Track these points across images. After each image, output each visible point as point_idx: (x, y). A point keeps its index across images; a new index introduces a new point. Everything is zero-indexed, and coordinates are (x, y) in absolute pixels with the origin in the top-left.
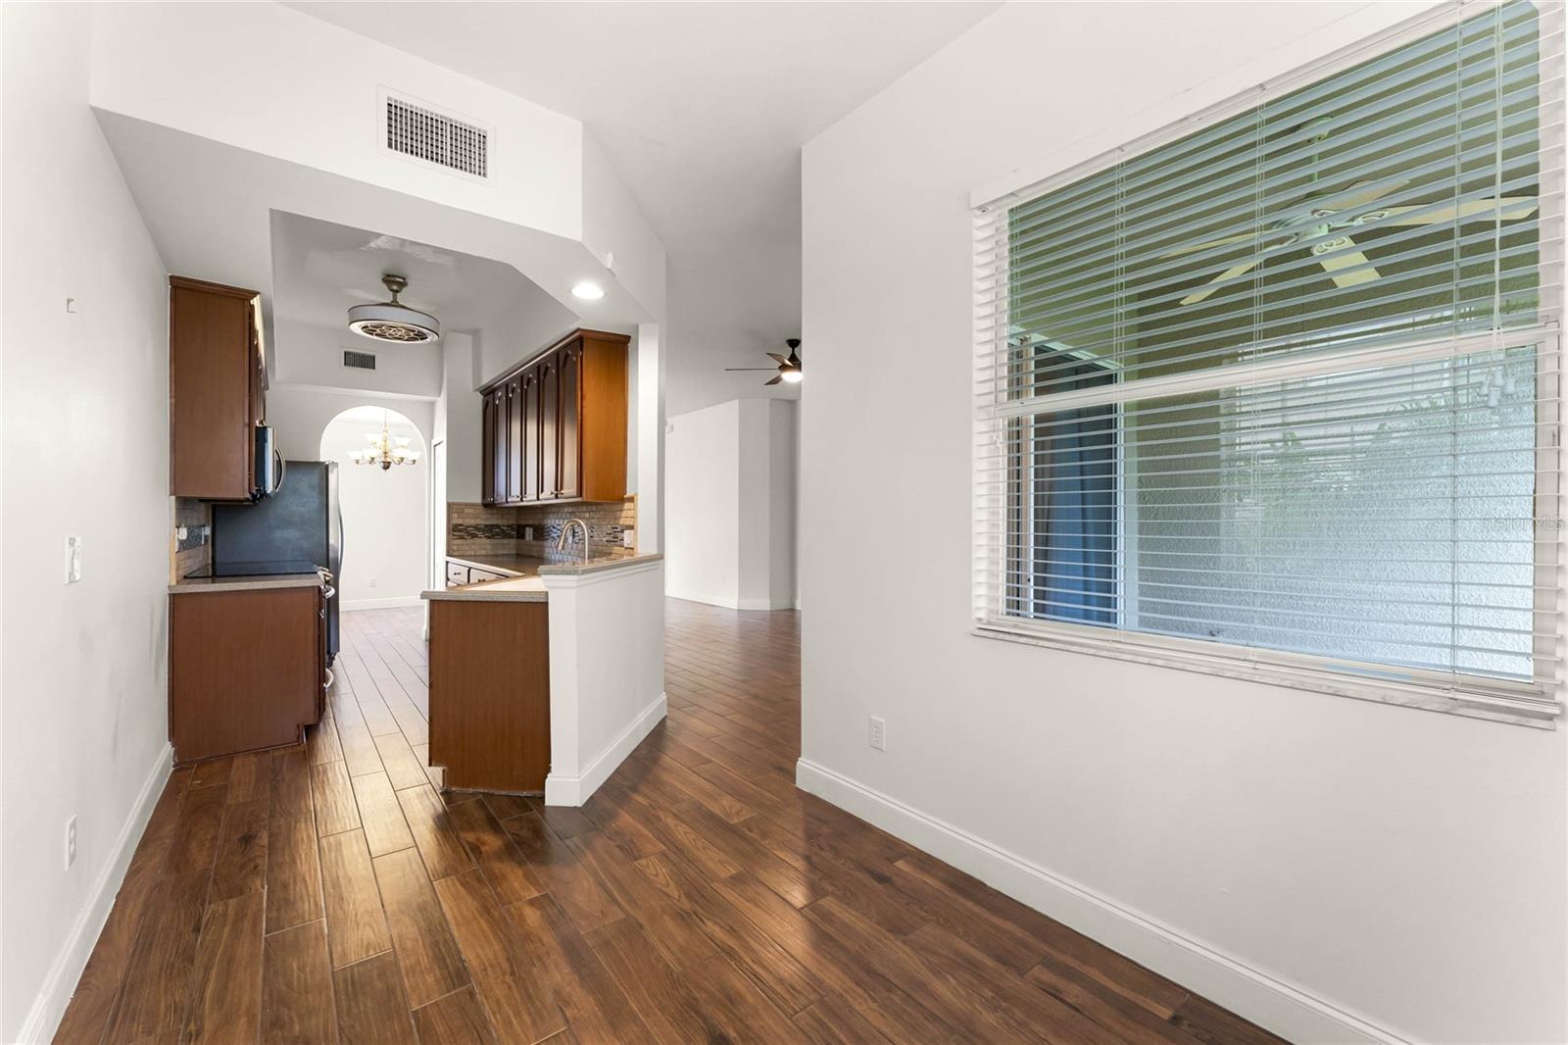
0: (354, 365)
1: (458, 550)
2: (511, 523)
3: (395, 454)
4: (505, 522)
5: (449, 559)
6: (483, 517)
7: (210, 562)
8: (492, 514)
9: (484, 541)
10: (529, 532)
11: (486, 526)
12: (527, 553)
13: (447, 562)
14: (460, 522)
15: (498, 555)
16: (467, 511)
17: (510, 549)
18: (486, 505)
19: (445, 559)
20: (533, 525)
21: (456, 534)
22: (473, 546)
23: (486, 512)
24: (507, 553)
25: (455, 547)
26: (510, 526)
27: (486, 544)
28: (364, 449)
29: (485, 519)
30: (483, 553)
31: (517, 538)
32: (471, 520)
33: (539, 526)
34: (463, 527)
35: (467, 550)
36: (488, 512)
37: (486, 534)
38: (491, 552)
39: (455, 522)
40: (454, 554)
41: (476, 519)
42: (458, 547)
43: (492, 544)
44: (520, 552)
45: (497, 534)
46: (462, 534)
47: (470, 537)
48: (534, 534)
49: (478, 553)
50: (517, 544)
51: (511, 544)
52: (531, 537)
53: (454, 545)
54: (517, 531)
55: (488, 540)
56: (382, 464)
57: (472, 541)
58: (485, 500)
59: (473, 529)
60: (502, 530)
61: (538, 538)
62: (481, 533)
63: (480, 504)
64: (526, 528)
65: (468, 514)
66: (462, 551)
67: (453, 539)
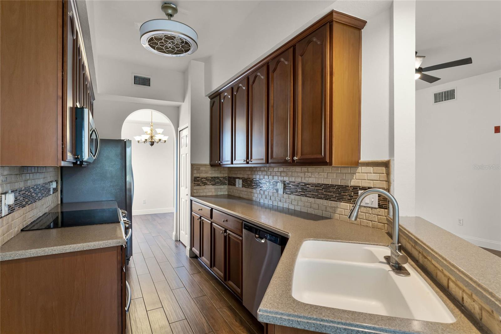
0: (140, 84)
1: (197, 193)
2: (225, 176)
3: (157, 138)
4: (222, 175)
5: (193, 198)
6: (210, 172)
7: (60, 203)
8: (215, 170)
9: (211, 187)
10: (239, 183)
11: (211, 177)
12: (237, 195)
13: (191, 201)
14: (198, 175)
15: (218, 195)
16: (201, 169)
17: (225, 191)
18: (212, 165)
19: (190, 198)
20: (243, 179)
21: (196, 182)
22: (205, 190)
23: (212, 169)
24: (223, 194)
25: (195, 191)
26: (227, 178)
27: (212, 189)
28: (142, 135)
29: (211, 174)
30: (210, 194)
31: (229, 185)
32: (204, 174)
33: (248, 179)
34: (200, 179)
35: (202, 192)
36: (213, 169)
37: (212, 183)
38: (214, 194)
39: (195, 175)
40: (194, 195)
41: (207, 174)
42: (197, 191)
43: (215, 189)
44: (231, 194)
45: (218, 183)
46: (199, 183)
47: (203, 185)
48: (243, 183)
49: (207, 195)
50: (229, 189)
51: (225, 188)
52: (241, 186)
53: (195, 190)
54: (229, 181)
55: (213, 187)
56: (150, 143)
57: (204, 187)
58: (211, 162)
59: (205, 180)
60: (220, 180)
61: (247, 187)
62: (209, 182)
63: (209, 165)
64: (236, 180)
65: (202, 170)
66: (199, 193)
67: (194, 186)
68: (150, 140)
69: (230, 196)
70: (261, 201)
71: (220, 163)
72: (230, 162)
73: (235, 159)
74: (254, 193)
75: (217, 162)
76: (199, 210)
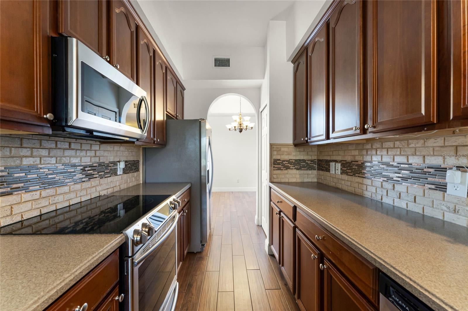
0: (220, 66)
1: (277, 178)
2: (313, 158)
3: (244, 125)
4: (309, 158)
5: (272, 185)
6: (294, 154)
7: (141, 182)
8: (300, 151)
9: (295, 171)
10: (336, 169)
11: (295, 160)
12: (333, 184)
13: (270, 188)
14: (279, 157)
15: (304, 182)
16: (282, 149)
17: (313, 178)
18: (296, 145)
19: (269, 184)
20: (343, 162)
21: (276, 166)
22: (287, 175)
23: (296, 150)
24: (311, 181)
25: (275, 176)
26: (316, 161)
27: (296, 174)
28: (232, 123)
29: (296, 155)
30: (294, 180)
31: (319, 169)
32: (286, 156)
33: (353, 163)
34: (281, 162)
35: (283, 178)
36: (298, 150)
37: (296, 167)
38: (299, 180)
39: (275, 157)
40: (274, 181)
41: (289, 156)
42: (277, 176)
43: (300, 174)
44: (322, 182)
45: (304, 167)
46: (280, 166)
47: (285, 169)
48: (343, 169)
49: (290, 181)
50: (318, 175)
51: (313, 174)
52: (339, 172)
53: (275, 174)
54: (319, 165)
55: (298, 171)
56: (239, 130)
57: (286, 171)
58: (296, 141)
59: (287, 163)
60: (307, 163)
61: (352, 174)
62: (293, 166)
63: (292, 144)
64: (331, 164)
65: (284, 151)
66: (280, 179)
67: (274, 170)
68: (239, 128)
69: (320, 186)
70: (383, 201)
71: (307, 140)
72: (324, 137)
73: (333, 130)
74: (367, 185)
75: (302, 139)
76: (278, 202)
